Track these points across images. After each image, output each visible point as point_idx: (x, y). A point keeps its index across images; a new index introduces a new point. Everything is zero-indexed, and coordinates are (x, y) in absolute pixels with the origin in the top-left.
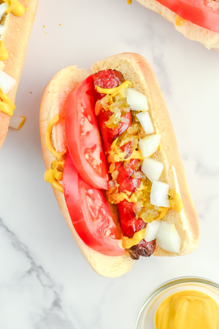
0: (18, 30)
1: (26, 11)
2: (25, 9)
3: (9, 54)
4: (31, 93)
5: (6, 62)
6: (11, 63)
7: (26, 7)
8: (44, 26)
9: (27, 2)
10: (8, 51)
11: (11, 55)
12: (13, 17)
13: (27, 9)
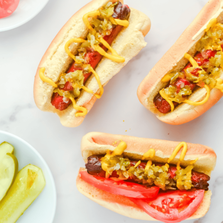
0: (135, 144)
1: (122, 141)
2: (122, 142)
3: (151, 148)
4: (168, 134)
5: (156, 150)
6: (156, 146)
7: (120, 141)
8: (126, 131)
9: (117, 141)
10: (149, 149)
11: (151, 147)
12: (127, 148)
13: (121, 140)
